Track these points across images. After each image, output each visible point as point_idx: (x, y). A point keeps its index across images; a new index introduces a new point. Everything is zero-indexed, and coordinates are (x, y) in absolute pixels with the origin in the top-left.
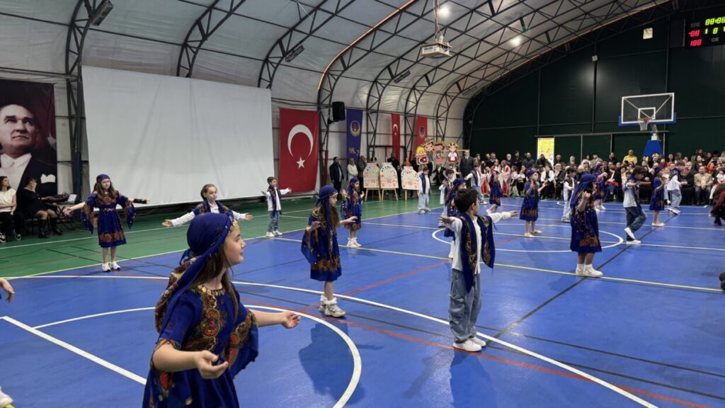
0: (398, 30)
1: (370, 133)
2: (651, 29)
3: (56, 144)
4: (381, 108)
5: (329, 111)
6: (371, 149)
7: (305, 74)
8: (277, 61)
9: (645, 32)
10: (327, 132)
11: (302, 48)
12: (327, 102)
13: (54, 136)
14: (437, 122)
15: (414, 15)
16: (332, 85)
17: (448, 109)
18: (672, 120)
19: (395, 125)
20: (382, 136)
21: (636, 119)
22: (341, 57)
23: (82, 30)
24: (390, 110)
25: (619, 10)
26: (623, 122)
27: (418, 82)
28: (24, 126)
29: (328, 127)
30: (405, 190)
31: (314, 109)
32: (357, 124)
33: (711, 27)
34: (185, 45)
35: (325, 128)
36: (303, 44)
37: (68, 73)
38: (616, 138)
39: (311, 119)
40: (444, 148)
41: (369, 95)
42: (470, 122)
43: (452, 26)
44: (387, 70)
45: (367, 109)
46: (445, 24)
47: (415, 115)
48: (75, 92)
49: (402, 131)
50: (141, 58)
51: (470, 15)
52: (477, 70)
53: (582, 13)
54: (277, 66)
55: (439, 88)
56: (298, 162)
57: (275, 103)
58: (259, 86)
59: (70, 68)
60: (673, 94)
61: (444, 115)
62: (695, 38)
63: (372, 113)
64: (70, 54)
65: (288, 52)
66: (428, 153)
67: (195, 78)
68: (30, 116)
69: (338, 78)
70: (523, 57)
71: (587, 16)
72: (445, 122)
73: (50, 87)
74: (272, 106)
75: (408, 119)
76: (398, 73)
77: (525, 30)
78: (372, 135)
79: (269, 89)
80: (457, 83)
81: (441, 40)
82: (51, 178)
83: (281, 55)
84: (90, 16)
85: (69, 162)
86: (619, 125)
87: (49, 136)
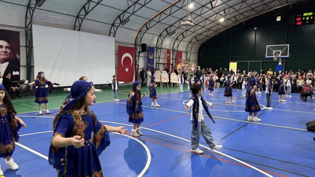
0: (171, 13)
1: (157, 58)
2: (280, 17)
3: (20, 58)
4: (162, 47)
5: (140, 47)
6: (158, 65)
7: (130, 31)
8: (118, 25)
9: (277, 18)
10: (139, 57)
11: (129, 20)
12: (139, 44)
13: (19, 55)
14: (187, 54)
15: (178, 7)
16: (142, 37)
17: (191, 49)
18: (288, 56)
19: (168, 55)
20: (163, 59)
21: (272, 55)
22: (146, 24)
23: (33, 9)
24: (166, 48)
25: (267, 8)
26: (267, 57)
27: (179, 36)
28: (6, 50)
29: (139, 54)
30: (172, 83)
31: (133, 46)
32: (152, 53)
33: (306, 17)
34: (78, 17)
35: (138, 55)
36: (129, 18)
37: (26, 27)
38: (263, 63)
39: (132, 51)
40: (189, 65)
41: (157, 41)
42: (201, 54)
43: (194, 12)
44: (166, 31)
45: (156, 47)
46: (191, 11)
47: (177, 50)
48: (29, 36)
49: (171, 57)
50: (58, 22)
51: (202, 8)
52: (204, 32)
53: (251, 9)
54: (118, 27)
55: (188, 39)
56: (126, 69)
57: (116, 43)
58: (109, 36)
59: (27, 25)
60: (288, 45)
61: (190, 51)
62: (299, 21)
63: (158, 49)
64: (27, 19)
65: (123, 21)
66: (182, 67)
67: (82, 31)
68: (9, 46)
69: (144, 33)
70: (225, 27)
71: (253, 10)
72: (190, 54)
73: (18, 33)
74: (115, 44)
75: (174, 52)
76: (170, 32)
77: (226, 15)
78: (158, 59)
79: (114, 37)
80: (196, 37)
81: (190, 18)
82: (17, 73)
83: (120, 23)
84: (36, 3)
85: (25, 66)
86: (265, 58)
87: (17, 54)
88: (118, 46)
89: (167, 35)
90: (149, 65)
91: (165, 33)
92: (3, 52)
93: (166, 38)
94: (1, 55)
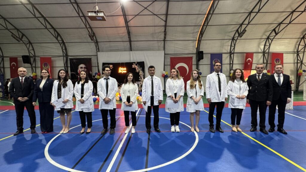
14: (298, 55)
17: (305, 46)
19: (249, 59)
41: (231, 46)
44: (237, 32)
45: (231, 53)
47: (269, 52)
68: (86, 67)
69: (200, 41)
72: (303, 54)
76: (241, 32)
88: (170, 58)
89: (238, 37)
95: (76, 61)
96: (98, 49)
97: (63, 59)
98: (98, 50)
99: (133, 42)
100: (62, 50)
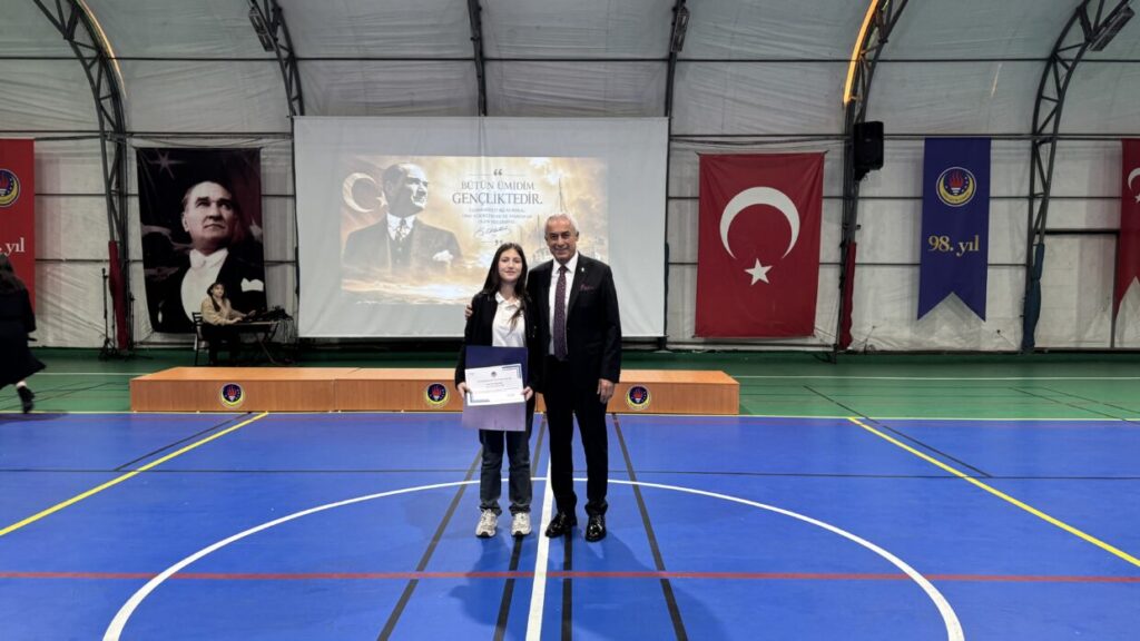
1: (1037, 197)
3: (262, 236)
6: (1036, 240)
13: (260, 224)
16: (866, 86)
22: (878, 13)
28: (219, 211)
32: (963, 175)
41: (1039, 97)
44: (1078, 20)
45: (1035, 134)
56: (750, 271)
63: (1041, 142)
68: (227, 198)
69: (873, 67)
73: (254, 154)
76: (1101, 22)
78: (1039, 203)
82: (256, 285)
87: (251, 224)
88: (697, 159)
89: (1083, 48)
90: (942, 243)
91: (1076, 35)
92: (211, 217)
93: (1081, 66)
94: (206, 227)
95: (172, 166)
96: (300, 97)
97: (99, 150)
98: (296, 104)
99: (497, 64)
100: (98, 100)
